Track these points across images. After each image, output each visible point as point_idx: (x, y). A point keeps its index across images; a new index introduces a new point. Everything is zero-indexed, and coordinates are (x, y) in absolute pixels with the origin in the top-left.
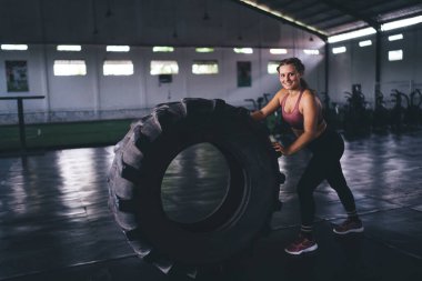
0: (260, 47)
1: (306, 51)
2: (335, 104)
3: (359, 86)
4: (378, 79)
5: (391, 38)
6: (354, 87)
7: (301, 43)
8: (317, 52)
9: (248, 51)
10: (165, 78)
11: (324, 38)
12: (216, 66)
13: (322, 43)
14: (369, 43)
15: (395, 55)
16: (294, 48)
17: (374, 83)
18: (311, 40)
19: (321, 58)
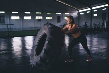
0: (63, 13)
1: (74, 14)
2: (80, 27)
3: (87, 22)
4: (91, 21)
5: (94, 11)
6: (86, 23)
7: (73, 12)
8: (77, 14)
9: (60, 14)
10: (39, 20)
11: (78, 11)
12: (52, 17)
13: (78, 12)
14: (89, 12)
15: (95, 15)
16: (71, 13)
17: (90, 22)
18: (75, 11)
19: (78, 15)
